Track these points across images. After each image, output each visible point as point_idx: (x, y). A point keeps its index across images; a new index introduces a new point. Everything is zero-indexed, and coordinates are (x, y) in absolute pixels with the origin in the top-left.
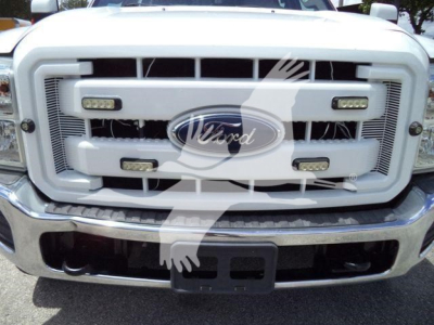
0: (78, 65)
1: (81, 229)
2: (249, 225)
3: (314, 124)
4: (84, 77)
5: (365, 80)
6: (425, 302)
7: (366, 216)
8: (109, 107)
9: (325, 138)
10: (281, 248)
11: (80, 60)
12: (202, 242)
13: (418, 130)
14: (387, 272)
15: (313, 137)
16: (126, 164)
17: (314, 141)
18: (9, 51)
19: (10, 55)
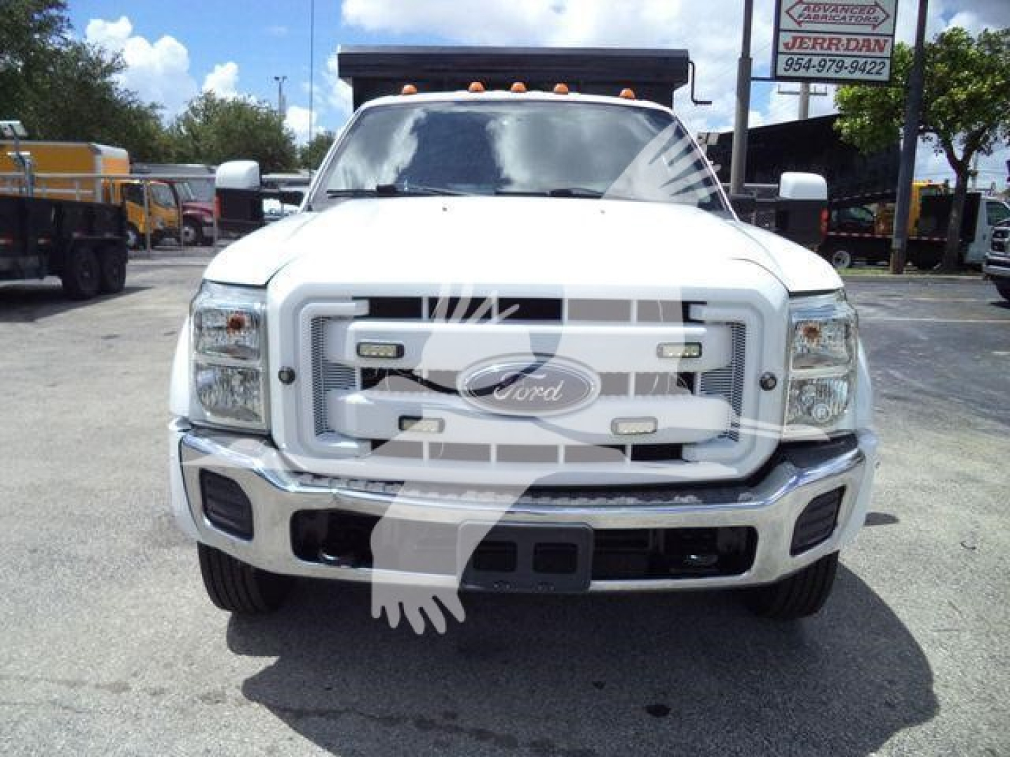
0: (353, 304)
1: (347, 505)
2: (558, 501)
3: (638, 375)
4: (358, 318)
5: (700, 323)
6: (854, 659)
7: (709, 494)
8: (390, 354)
9: (655, 393)
10: (599, 532)
11: (355, 299)
12: (500, 521)
13: (771, 383)
14: (745, 574)
15: (637, 393)
16: (406, 423)
17: (640, 397)
18: (262, 282)
19: (264, 287)
